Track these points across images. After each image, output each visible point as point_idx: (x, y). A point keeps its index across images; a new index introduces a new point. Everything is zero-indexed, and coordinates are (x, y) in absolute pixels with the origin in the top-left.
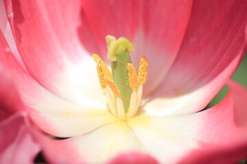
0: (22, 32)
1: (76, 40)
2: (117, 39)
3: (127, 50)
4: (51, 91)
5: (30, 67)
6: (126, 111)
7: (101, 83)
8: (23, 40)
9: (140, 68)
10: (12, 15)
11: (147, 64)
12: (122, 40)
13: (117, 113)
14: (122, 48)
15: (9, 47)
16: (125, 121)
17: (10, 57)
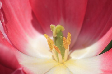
0: (8, 28)
1: (31, 27)
2: (56, 26)
3: (61, 31)
4: (25, 54)
5: (14, 43)
6: (63, 59)
7: (50, 47)
8: (8, 31)
9: (67, 38)
10: (3, 21)
11: (71, 36)
12: (58, 26)
13: (59, 60)
14: (59, 30)
15: (4, 36)
16: (63, 63)
17: (5, 41)
